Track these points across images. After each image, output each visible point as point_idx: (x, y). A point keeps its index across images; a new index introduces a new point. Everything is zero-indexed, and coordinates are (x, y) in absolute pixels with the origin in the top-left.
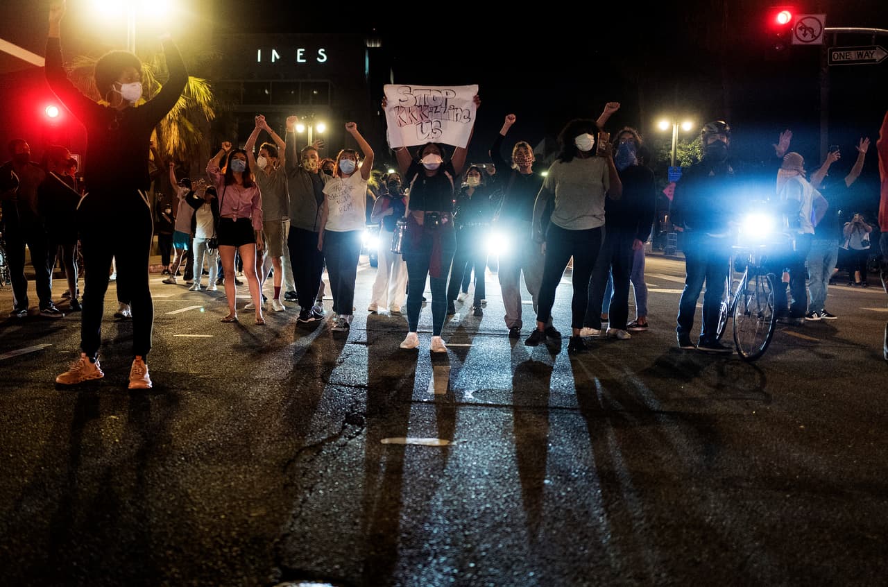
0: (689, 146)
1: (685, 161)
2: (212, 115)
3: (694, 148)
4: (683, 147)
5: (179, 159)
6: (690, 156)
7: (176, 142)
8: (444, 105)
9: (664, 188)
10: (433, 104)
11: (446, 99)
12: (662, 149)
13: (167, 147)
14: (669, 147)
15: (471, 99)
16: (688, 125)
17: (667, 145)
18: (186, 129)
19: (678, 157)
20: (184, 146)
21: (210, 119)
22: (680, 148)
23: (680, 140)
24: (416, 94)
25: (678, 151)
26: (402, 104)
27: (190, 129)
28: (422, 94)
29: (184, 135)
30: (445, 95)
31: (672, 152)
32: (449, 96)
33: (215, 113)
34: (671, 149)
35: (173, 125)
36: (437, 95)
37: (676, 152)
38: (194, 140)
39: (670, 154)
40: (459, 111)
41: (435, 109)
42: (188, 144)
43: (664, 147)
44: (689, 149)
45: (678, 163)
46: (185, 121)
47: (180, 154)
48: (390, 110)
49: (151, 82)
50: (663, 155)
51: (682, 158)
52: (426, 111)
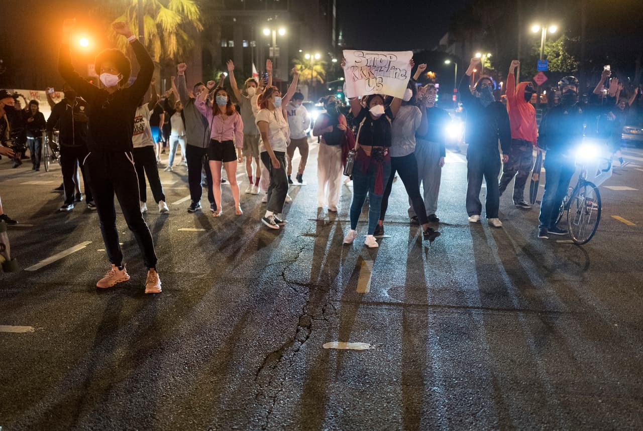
0: (554, 44)
1: (551, 55)
2: (201, 28)
3: (557, 46)
4: (549, 45)
5: (177, 60)
6: (554, 51)
7: (174, 48)
8: (387, 66)
9: (534, 76)
10: (379, 64)
11: (390, 62)
12: (534, 46)
13: (169, 53)
14: (539, 44)
15: (408, 62)
16: (554, 28)
17: (537, 43)
18: (182, 38)
19: (545, 53)
20: (181, 52)
21: (199, 30)
22: (547, 45)
23: (547, 39)
24: (368, 57)
25: (546, 48)
26: (357, 64)
27: (185, 37)
28: (373, 56)
29: (181, 43)
30: (389, 59)
31: (541, 49)
32: (392, 60)
33: (204, 25)
34: (540, 46)
35: (172, 36)
36: (384, 58)
37: (544, 48)
38: (188, 46)
39: (540, 51)
40: (398, 71)
41: (380, 68)
42: (184, 50)
43: (535, 45)
44: (553, 47)
45: (545, 57)
46: (181, 32)
47: (178, 56)
48: (348, 69)
49: (155, 3)
50: (535, 51)
51: (548, 53)
52: (373, 70)
